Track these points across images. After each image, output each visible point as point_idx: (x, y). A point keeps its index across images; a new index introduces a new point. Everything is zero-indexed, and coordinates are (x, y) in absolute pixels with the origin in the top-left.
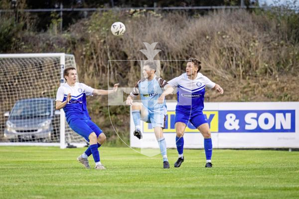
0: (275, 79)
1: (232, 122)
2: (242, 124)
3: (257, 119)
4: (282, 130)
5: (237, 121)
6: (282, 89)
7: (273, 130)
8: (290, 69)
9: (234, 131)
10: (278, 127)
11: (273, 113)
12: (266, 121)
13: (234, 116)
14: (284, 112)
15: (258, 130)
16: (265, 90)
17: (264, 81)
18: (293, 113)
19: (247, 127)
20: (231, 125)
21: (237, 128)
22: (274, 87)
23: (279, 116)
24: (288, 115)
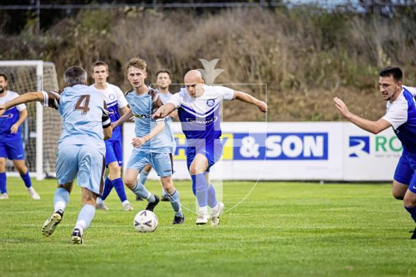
0: (303, 94)
1: (249, 147)
2: (262, 150)
3: (281, 143)
4: (312, 157)
6: (311, 107)
7: (301, 157)
8: (321, 82)
9: (252, 158)
10: (307, 154)
11: (301, 136)
12: (292, 146)
14: (315, 135)
15: (283, 157)
16: (291, 108)
17: (289, 97)
18: (325, 136)
19: (268, 154)
20: (248, 151)
21: (256, 154)
22: (302, 104)
23: (309, 140)
24: (320, 139)
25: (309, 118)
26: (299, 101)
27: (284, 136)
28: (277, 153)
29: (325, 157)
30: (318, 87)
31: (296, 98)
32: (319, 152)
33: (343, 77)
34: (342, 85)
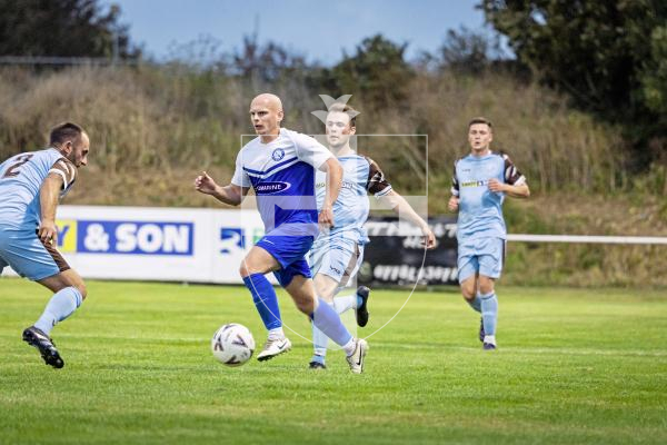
0: (164, 173)
1: (97, 237)
2: (113, 241)
3: (135, 234)
4: (174, 253)
5: (106, 237)
6: (174, 190)
7: (160, 252)
8: (188, 159)
9: (100, 252)
10: (168, 248)
11: (161, 225)
12: (150, 238)
13: (100, 229)
14: (178, 225)
15: (137, 251)
16: (149, 190)
17: (146, 177)
18: (191, 226)
19: (120, 247)
20: (95, 242)
21: (104, 245)
22: (163, 186)
23: (170, 230)
24: (184, 230)
25: (170, 204)
26: (159, 181)
27: (139, 225)
28: (130, 246)
29: (190, 252)
30: (183, 165)
31: (156, 178)
32: (182, 246)
33: (214, 154)
34: (213, 163)
